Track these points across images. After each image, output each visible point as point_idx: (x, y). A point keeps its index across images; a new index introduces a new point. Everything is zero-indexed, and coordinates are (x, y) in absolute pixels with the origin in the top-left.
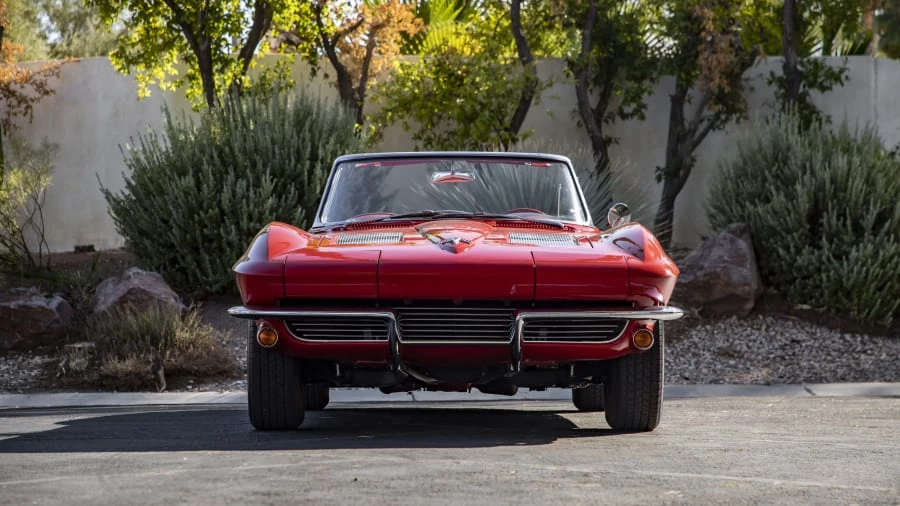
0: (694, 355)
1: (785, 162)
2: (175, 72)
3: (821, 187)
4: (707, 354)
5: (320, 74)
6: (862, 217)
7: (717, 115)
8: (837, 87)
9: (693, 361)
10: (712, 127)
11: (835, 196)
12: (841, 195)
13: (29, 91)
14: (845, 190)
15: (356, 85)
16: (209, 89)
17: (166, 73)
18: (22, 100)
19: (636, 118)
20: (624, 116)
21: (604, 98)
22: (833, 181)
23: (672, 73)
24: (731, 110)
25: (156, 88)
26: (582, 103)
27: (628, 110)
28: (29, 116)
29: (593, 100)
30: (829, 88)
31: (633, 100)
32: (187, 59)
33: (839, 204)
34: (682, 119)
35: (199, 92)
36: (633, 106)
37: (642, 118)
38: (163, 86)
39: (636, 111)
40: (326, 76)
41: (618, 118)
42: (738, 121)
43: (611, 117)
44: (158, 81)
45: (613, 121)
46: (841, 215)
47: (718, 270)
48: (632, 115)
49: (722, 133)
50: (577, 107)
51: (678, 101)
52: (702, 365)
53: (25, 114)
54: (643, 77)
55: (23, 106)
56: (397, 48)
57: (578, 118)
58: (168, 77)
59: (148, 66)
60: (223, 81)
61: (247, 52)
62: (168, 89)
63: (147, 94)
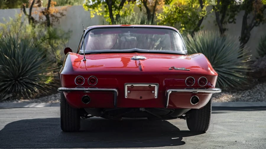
0: (259, 93)
2: (101, 10)
4: (263, 93)
5: (142, 10)
7: (257, 22)
9: (260, 94)
10: (255, 25)
13: (58, 15)
15: (152, 13)
16: (111, 15)
17: (99, 10)
18: (56, 17)
19: (233, 23)
20: (230, 22)
21: (223, 17)
23: (243, 10)
24: (261, 21)
25: (96, 15)
26: (217, 19)
27: (231, 20)
28: (58, 22)
29: (220, 17)
31: (232, 18)
32: (106, 7)
34: (246, 23)
35: (108, 16)
37: (235, 23)
38: (98, 14)
39: (233, 21)
40: (144, 11)
41: (228, 23)
42: (263, 23)
43: (225, 23)
44: (96, 13)
45: (226, 23)
47: (264, 68)
49: (257, 27)
50: (215, 20)
51: (245, 18)
52: (262, 96)
53: (57, 21)
54: (236, 11)
55: (57, 19)
56: (164, 3)
57: (216, 23)
58: (99, 12)
59: (94, 8)
60: (115, 13)
61: (122, 5)
62: (99, 15)
63: (93, 16)
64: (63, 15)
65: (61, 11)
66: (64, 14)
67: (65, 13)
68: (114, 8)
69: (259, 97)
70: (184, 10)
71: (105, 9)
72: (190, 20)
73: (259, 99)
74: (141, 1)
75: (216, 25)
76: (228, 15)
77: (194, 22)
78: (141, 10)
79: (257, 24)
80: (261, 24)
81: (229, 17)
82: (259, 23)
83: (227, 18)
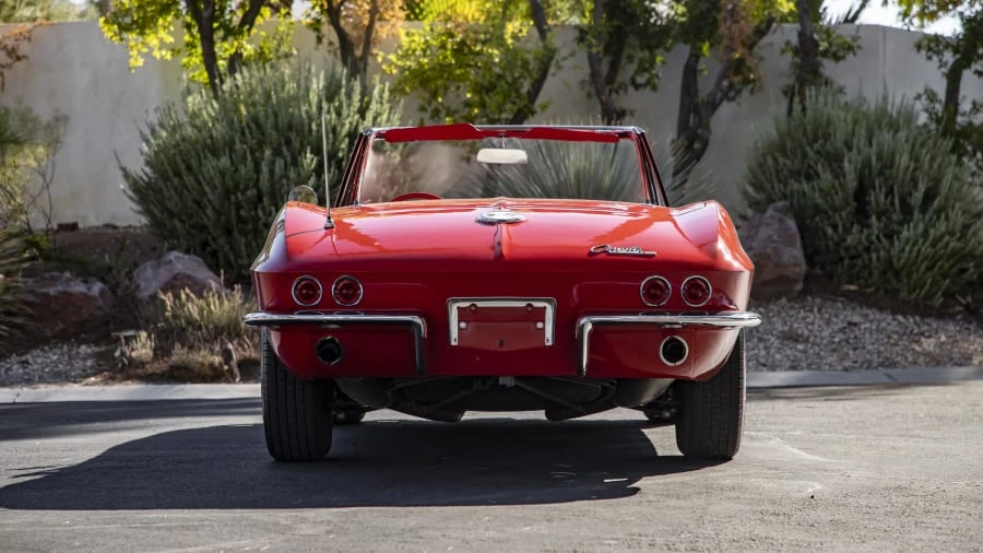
0: (760, 340)
1: (827, 137)
2: (170, 39)
3: (867, 164)
4: (773, 339)
5: (325, 41)
6: (910, 194)
7: (731, 86)
8: (850, 57)
9: (761, 346)
10: (726, 97)
11: (881, 173)
12: (888, 172)
14: (891, 167)
15: (358, 53)
16: (210, 59)
17: (161, 40)
19: (648, 88)
20: (637, 87)
21: (614, 67)
22: (879, 157)
23: (686, 42)
24: (746, 81)
25: (148, 56)
26: (594, 74)
27: (640, 80)
29: (604, 69)
30: (844, 58)
31: (646, 70)
32: (188, 26)
33: (886, 181)
34: (696, 91)
35: (197, 59)
36: (646, 76)
37: (654, 88)
38: (157, 54)
39: (648, 82)
40: (331, 44)
41: (631, 89)
42: (752, 92)
43: (623, 87)
44: (151, 49)
45: (626, 91)
46: (890, 192)
47: (769, 250)
48: (645, 85)
49: (733, 105)
50: (587, 78)
51: (691, 73)
52: (772, 351)
54: (658, 46)
56: (402, 14)
57: (588, 88)
58: (163, 45)
59: (142, 33)
60: (224, 49)
61: (249, 19)
62: (162, 57)
63: (140, 62)
64: (18, 58)
65: (10, 43)
66: (20, 53)
67: (24, 48)
68: (221, 33)
69: (763, 353)
70: (476, 41)
71: (187, 38)
72: (500, 77)
73: (762, 361)
74: (322, 6)
75: (589, 96)
76: (630, 59)
77: (514, 85)
78: (319, 40)
79: (732, 94)
80: (745, 93)
81: (633, 67)
82: (739, 92)
83: (627, 71)
